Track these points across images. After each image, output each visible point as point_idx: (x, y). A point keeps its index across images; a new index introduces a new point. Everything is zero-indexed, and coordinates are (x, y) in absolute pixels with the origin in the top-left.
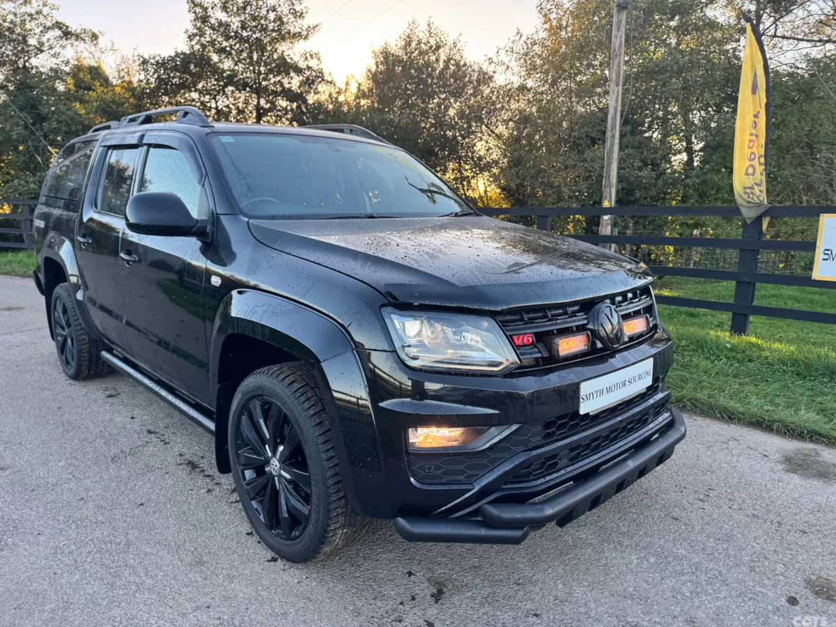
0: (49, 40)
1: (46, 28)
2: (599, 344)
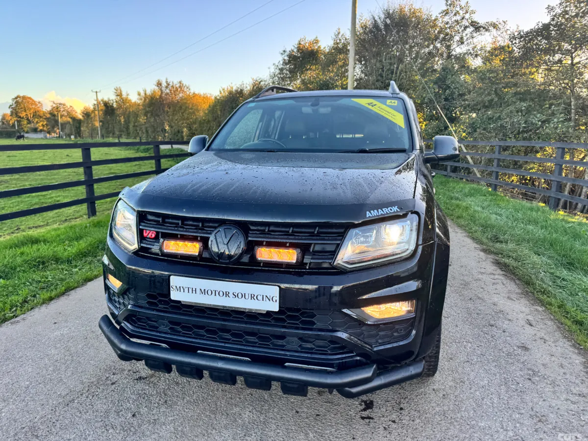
0: (466, 35)
1: (466, 27)
2: (206, 255)
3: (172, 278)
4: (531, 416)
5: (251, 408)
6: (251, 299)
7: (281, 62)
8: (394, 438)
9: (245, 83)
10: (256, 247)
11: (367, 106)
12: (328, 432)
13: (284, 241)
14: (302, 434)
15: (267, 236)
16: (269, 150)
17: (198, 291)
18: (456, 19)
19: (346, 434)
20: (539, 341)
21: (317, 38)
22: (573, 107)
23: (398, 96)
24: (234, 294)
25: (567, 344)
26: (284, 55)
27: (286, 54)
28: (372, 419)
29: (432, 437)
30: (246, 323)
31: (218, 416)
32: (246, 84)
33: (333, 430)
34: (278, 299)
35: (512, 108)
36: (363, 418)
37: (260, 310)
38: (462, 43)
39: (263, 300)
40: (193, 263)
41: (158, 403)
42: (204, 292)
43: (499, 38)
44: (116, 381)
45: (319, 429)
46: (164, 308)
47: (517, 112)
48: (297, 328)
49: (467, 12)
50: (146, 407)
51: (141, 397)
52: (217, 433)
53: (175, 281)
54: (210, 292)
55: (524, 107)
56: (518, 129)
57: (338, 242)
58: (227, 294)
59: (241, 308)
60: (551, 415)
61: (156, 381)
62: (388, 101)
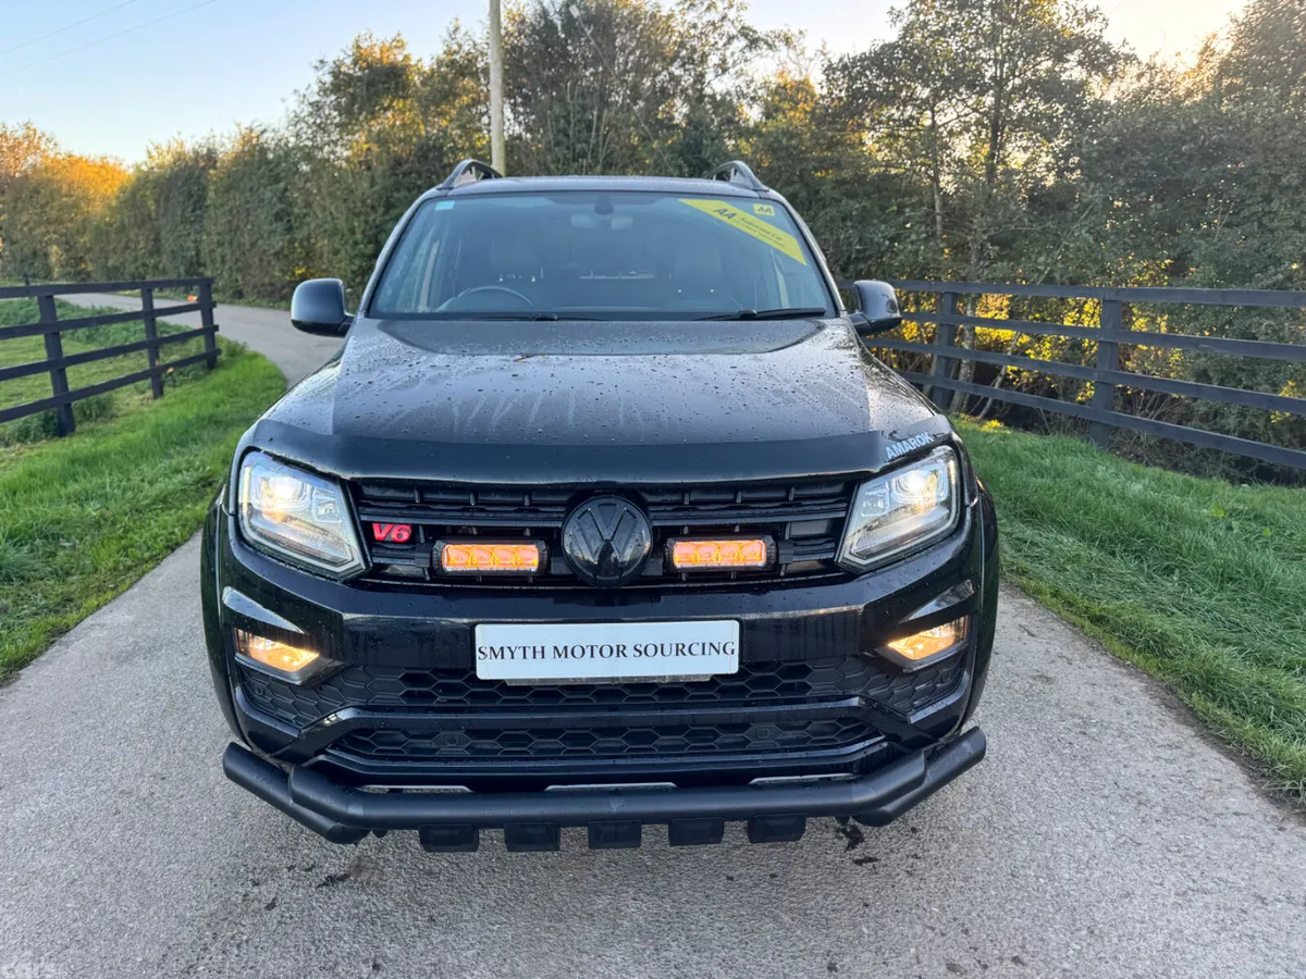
0: (732, 54)
1: (731, 39)
2: (558, 568)
3: (479, 629)
4: (1123, 798)
5: (631, 891)
6: (677, 654)
7: (315, 88)
8: (935, 887)
9: (217, 133)
10: (670, 540)
11: (718, 215)
12: (813, 903)
13: (727, 522)
14: (767, 920)
15: (693, 514)
16: (540, 316)
17: (549, 652)
18: (712, 20)
19: (846, 900)
20: (1059, 661)
21: (399, 35)
22: (938, 211)
23: (763, 195)
24: (638, 647)
25: (1105, 660)
26: (321, 72)
27: (327, 69)
28: (876, 860)
29: (995, 869)
30: (662, 707)
31: (576, 924)
32: (222, 136)
33: (819, 898)
34: (736, 647)
35: (832, 211)
36: (859, 862)
37: (697, 676)
38: (724, 71)
39: (703, 654)
40: (521, 590)
41: (417, 927)
42: (563, 652)
43: (791, 66)
44: (274, 899)
45: (792, 902)
46: (449, 701)
47: (844, 219)
48: (775, 703)
49: (732, 6)
50: (392, 941)
51: (364, 922)
52: (594, 959)
53: (488, 635)
54: (578, 652)
55: (857, 209)
56: (847, 255)
57: (842, 514)
58: (620, 651)
59: (654, 678)
60: (1149, 789)
61: (375, 879)
62: (757, 207)
